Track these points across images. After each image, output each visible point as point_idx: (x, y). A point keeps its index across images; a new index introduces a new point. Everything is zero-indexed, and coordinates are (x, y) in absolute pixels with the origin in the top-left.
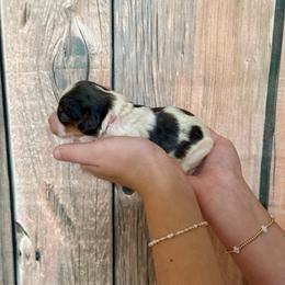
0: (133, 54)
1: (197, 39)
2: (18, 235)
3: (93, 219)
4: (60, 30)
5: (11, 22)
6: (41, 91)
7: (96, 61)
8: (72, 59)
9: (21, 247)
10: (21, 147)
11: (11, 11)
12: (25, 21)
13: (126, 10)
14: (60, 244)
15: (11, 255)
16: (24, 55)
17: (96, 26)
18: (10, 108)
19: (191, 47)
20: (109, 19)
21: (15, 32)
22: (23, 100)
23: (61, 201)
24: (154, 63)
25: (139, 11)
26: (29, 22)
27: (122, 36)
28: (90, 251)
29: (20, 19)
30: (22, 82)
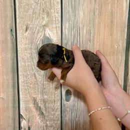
0: (70, 43)
2: (21, 120)
3: (53, 113)
4: (40, 34)
5: (21, 31)
6: (32, 58)
9: (22, 125)
10: (24, 82)
11: (21, 26)
12: (26, 30)
13: (67, 25)
14: (39, 124)
15: (18, 129)
16: (26, 44)
17: (55, 32)
18: (19, 65)
19: (93, 40)
20: (60, 29)
21: (23, 34)
22: (25, 62)
23: (39, 105)
25: (72, 26)
26: (28, 31)
27: (65, 36)
28: (51, 126)
29: (25, 30)
30: (25, 55)
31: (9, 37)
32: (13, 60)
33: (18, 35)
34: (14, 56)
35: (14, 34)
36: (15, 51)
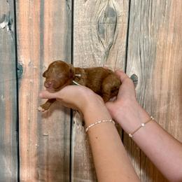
0: (139, 16)
1: (171, 8)
4: (103, 4)
6: (91, 35)
7: (120, 20)
8: (108, 19)
15: (69, 123)
16: (84, 17)
17: (122, 2)
18: (75, 44)
21: (81, 5)
22: (82, 40)
24: (149, 20)
27: (134, 7)
30: (82, 31)
31: (63, 8)
32: (67, 37)
33: (75, 5)
34: (68, 32)
35: (70, 4)
36: (70, 26)
